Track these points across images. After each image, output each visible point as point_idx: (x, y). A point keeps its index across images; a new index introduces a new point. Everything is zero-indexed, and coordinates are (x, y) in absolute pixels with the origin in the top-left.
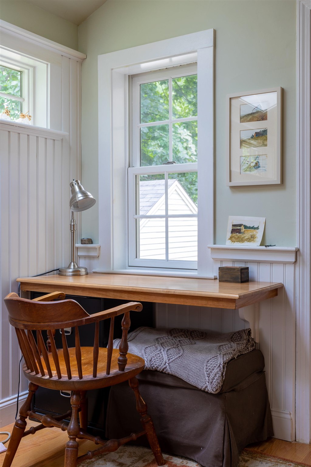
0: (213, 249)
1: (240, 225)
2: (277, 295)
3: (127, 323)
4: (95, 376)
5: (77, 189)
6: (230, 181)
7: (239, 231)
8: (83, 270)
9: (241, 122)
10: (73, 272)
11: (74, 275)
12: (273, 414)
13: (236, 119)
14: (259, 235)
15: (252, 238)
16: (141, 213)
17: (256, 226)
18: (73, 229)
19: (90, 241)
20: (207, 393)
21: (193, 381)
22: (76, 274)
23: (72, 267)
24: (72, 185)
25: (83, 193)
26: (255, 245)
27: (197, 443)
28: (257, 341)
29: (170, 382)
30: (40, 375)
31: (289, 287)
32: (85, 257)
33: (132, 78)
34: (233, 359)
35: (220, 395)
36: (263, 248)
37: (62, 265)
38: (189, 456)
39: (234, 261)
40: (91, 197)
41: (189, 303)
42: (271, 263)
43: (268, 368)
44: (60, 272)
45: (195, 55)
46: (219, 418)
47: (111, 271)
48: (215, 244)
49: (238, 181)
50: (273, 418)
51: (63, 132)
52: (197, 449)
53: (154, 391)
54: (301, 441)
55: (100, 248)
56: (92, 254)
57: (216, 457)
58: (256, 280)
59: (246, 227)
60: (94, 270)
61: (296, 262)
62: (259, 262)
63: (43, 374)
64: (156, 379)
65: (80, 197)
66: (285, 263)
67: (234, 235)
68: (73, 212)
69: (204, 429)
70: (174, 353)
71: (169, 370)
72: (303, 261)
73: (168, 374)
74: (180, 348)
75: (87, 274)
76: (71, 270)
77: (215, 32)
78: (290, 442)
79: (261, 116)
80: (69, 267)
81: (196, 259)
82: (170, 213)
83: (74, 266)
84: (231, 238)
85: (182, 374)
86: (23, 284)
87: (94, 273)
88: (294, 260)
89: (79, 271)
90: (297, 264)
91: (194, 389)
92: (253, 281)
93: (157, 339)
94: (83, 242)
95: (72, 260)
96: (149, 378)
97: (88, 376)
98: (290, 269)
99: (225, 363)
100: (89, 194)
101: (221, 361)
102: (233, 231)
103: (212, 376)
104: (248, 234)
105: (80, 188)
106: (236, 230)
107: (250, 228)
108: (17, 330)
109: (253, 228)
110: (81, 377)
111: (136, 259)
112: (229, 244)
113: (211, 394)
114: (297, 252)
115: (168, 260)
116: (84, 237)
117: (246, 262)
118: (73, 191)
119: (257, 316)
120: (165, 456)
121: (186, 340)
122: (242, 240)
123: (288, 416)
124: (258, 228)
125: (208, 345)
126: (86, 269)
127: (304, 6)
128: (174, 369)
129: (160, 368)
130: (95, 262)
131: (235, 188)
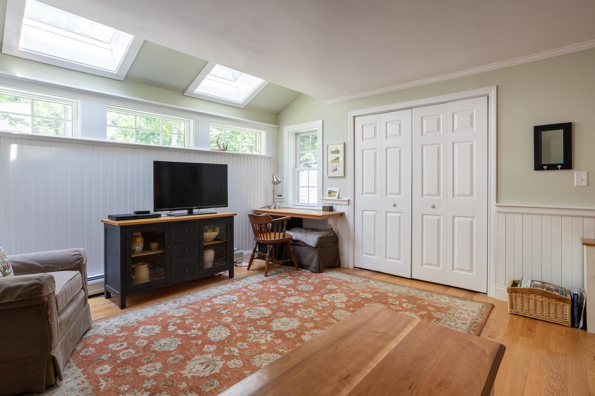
0: (322, 199)
1: (331, 191)
2: (342, 216)
3: (285, 223)
4: (275, 239)
5: (275, 177)
6: (328, 175)
7: (331, 193)
8: (277, 206)
9: (331, 154)
10: (274, 207)
11: (274, 208)
12: (341, 258)
13: (330, 152)
14: (337, 194)
15: (335, 196)
16: (301, 185)
17: (336, 191)
18: (274, 191)
19: (281, 196)
20: (312, 247)
21: (308, 243)
22: (275, 208)
23: (273, 205)
24: (273, 176)
25: (277, 179)
26: (336, 198)
27: (310, 264)
28: (336, 233)
29: (302, 244)
30: (258, 239)
31: (346, 214)
32: (279, 202)
33: (297, 134)
34: (323, 237)
35: (316, 248)
36: (338, 199)
37: (270, 204)
38: (307, 269)
39: (329, 204)
40: (279, 180)
41: (314, 218)
42: (341, 205)
43: (340, 242)
44: (269, 207)
45: (316, 128)
46: (316, 255)
47: (288, 207)
48: (323, 197)
49: (330, 175)
50: (341, 260)
51: (271, 156)
52: (309, 266)
53: (297, 247)
54: (350, 268)
55: (284, 198)
56: (281, 201)
57: (315, 268)
58: (336, 210)
59: (333, 192)
60: (282, 207)
61: (348, 204)
62: (337, 204)
63: (259, 238)
64: (298, 243)
65: (275, 180)
66: (345, 205)
67: (329, 194)
68: (274, 186)
69: (312, 259)
70: (304, 235)
71: (301, 240)
72: (351, 204)
73: (301, 241)
74: (306, 233)
75: (279, 208)
76: (273, 206)
77: (323, 121)
78: (346, 268)
79: (338, 152)
80: (272, 205)
81: (317, 203)
82: (309, 185)
83: (274, 205)
84: (328, 195)
85: (305, 241)
86: (255, 211)
87: (282, 208)
88: (347, 204)
89: (276, 207)
90: (349, 205)
91: (309, 246)
92: (335, 211)
93: (300, 231)
94: (278, 196)
95: (274, 203)
96: (296, 243)
97: (273, 239)
98: (347, 207)
99: (319, 238)
100: (279, 179)
101: (317, 237)
102: (329, 193)
103: (314, 241)
104: (333, 194)
105: (276, 177)
106: (330, 192)
107: (334, 192)
108: (252, 224)
109: (335, 192)
110: (270, 239)
111: (298, 203)
112: (327, 198)
113: (314, 247)
114: (349, 201)
115: (309, 203)
116: (279, 194)
117: (333, 204)
118: (273, 178)
119: (336, 223)
120: (299, 269)
121: (310, 231)
122: (331, 196)
123: (346, 259)
124: (337, 192)
125: (316, 233)
126: (278, 206)
127: (351, 114)
128: (303, 240)
129: (299, 239)
130: (282, 204)
131: (329, 177)
